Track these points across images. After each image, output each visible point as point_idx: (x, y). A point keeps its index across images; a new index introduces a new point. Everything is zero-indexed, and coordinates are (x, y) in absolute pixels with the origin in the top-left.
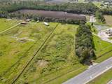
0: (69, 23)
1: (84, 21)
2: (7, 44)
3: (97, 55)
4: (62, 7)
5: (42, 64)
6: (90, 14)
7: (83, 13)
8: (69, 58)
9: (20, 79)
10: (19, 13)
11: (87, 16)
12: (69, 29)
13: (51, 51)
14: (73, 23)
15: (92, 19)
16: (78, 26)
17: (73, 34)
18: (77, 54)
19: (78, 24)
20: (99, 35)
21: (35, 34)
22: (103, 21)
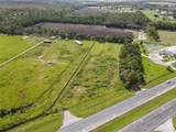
0: (110, 42)
1: (131, 38)
2: (31, 68)
3: (147, 80)
5: (80, 90)
6: (138, 29)
7: (130, 28)
13: (89, 75)
14: (115, 40)
15: (141, 36)
16: (122, 45)
18: (122, 79)
19: (122, 42)
20: (150, 57)
22: (157, 38)
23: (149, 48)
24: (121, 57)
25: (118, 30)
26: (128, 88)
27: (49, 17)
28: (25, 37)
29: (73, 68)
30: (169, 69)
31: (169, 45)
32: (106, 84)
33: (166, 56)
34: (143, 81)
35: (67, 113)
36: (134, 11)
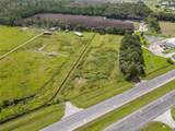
1: (131, 30)
5: (81, 82)
6: (139, 20)
7: (130, 19)
8: (113, 75)
10: (39, 18)
12: (110, 41)
15: (142, 28)
16: (122, 37)
18: (122, 70)
19: (122, 34)
20: (150, 49)
21: (65, 47)
22: (158, 30)
23: (149, 40)
24: (121, 49)
26: (129, 80)
27: (49, 8)
28: (25, 29)
29: (74, 60)
30: (169, 61)
32: (107, 76)
34: (143, 72)
35: (68, 104)
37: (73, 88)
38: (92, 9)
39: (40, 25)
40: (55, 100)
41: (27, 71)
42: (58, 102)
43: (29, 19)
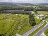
4: (22, 8)
5: (20, 27)
8: (28, 25)
9: (14, 32)
10: (6, 11)
11: (31, 12)
12: (26, 16)
14: (27, 14)
16: (29, 15)
17: (28, 18)
21: (14, 19)
25: (27, 11)
26: (32, 26)
29: (17, 22)
31: (40, 14)
32: (26, 25)
33: (40, 17)
35: (17, 34)
36: (30, 6)
37: (18, 29)
38: (20, 8)
39: (6, 13)
40: (13, 33)
41: (4, 26)
42: (14, 34)
43: (3, 11)
